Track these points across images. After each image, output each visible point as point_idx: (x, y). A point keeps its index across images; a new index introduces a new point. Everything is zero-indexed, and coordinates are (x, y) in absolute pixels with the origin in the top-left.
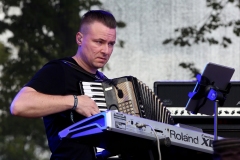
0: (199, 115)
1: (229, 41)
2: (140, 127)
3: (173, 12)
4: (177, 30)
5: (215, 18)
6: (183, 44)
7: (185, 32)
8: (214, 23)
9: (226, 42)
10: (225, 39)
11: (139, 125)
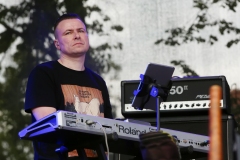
0: (144, 110)
1: (215, 39)
2: (90, 124)
3: (159, 17)
4: (167, 31)
5: (202, 18)
6: (173, 43)
7: (175, 33)
8: (201, 23)
9: (212, 40)
10: (211, 37)
11: (89, 122)
